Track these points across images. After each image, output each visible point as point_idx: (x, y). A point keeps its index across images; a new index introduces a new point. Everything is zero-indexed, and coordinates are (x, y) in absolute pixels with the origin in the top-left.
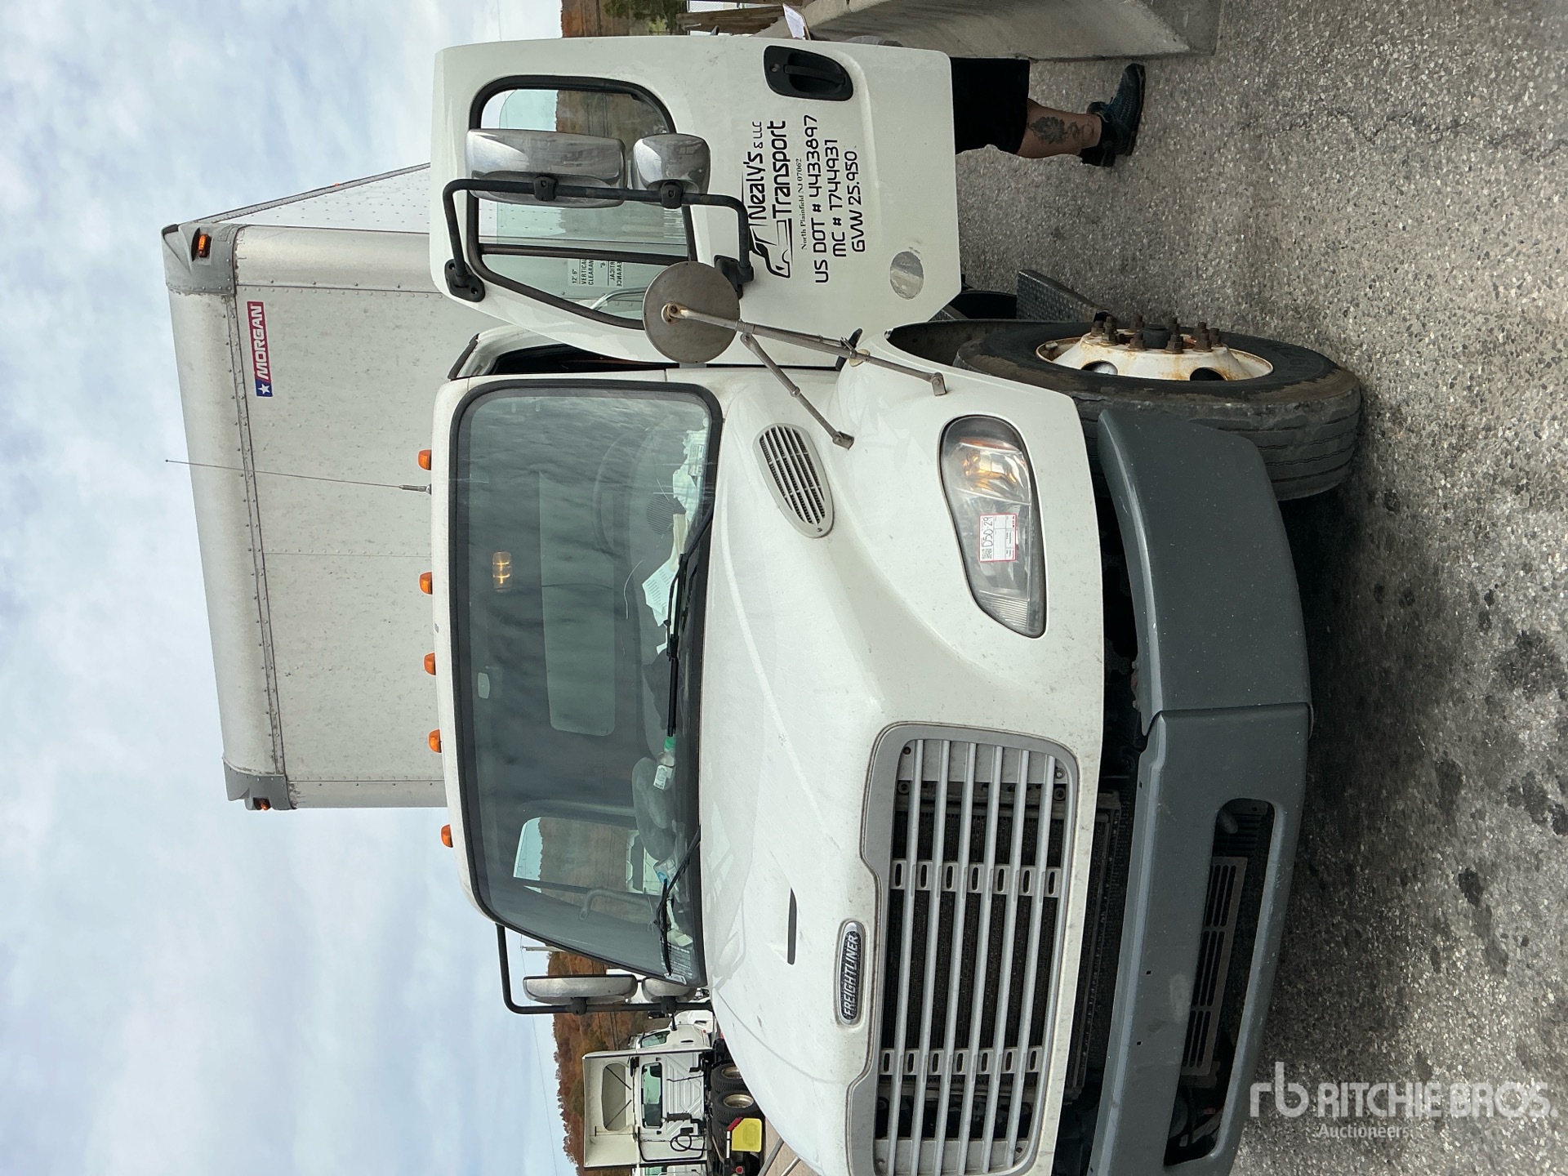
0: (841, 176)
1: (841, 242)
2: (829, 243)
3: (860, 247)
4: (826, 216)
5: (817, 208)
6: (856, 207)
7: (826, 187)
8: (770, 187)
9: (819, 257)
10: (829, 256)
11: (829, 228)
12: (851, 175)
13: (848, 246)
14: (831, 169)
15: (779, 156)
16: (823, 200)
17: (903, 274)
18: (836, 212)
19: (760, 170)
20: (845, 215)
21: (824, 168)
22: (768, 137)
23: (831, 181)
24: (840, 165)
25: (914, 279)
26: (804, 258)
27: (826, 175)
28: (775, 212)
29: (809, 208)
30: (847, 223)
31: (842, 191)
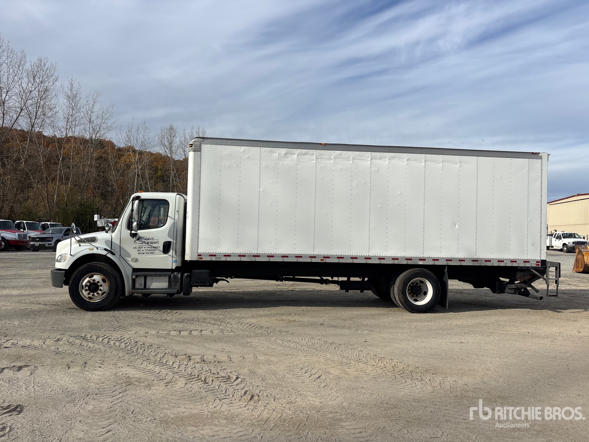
0: (150, 251)
1: (140, 251)
2: (140, 249)
3: (139, 254)
4: (143, 249)
5: (145, 248)
6: (145, 253)
7: (148, 249)
8: (148, 241)
9: (137, 248)
10: (137, 249)
11: (142, 249)
12: (150, 253)
13: (139, 252)
14: (151, 250)
15: (153, 243)
16: (146, 248)
17: (135, 260)
18: (144, 250)
19: (151, 240)
20: (144, 252)
21: (151, 249)
22: (156, 241)
23: (149, 250)
24: (152, 251)
25: (134, 261)
26: (137, 246)
27: (150, 249)
28: (144, 242)
29: (145, 246)
30: (143, 252)
31: (148, 251)
